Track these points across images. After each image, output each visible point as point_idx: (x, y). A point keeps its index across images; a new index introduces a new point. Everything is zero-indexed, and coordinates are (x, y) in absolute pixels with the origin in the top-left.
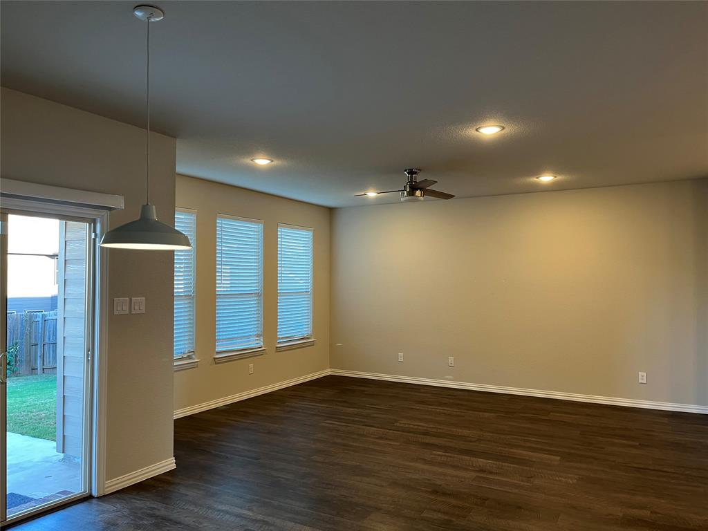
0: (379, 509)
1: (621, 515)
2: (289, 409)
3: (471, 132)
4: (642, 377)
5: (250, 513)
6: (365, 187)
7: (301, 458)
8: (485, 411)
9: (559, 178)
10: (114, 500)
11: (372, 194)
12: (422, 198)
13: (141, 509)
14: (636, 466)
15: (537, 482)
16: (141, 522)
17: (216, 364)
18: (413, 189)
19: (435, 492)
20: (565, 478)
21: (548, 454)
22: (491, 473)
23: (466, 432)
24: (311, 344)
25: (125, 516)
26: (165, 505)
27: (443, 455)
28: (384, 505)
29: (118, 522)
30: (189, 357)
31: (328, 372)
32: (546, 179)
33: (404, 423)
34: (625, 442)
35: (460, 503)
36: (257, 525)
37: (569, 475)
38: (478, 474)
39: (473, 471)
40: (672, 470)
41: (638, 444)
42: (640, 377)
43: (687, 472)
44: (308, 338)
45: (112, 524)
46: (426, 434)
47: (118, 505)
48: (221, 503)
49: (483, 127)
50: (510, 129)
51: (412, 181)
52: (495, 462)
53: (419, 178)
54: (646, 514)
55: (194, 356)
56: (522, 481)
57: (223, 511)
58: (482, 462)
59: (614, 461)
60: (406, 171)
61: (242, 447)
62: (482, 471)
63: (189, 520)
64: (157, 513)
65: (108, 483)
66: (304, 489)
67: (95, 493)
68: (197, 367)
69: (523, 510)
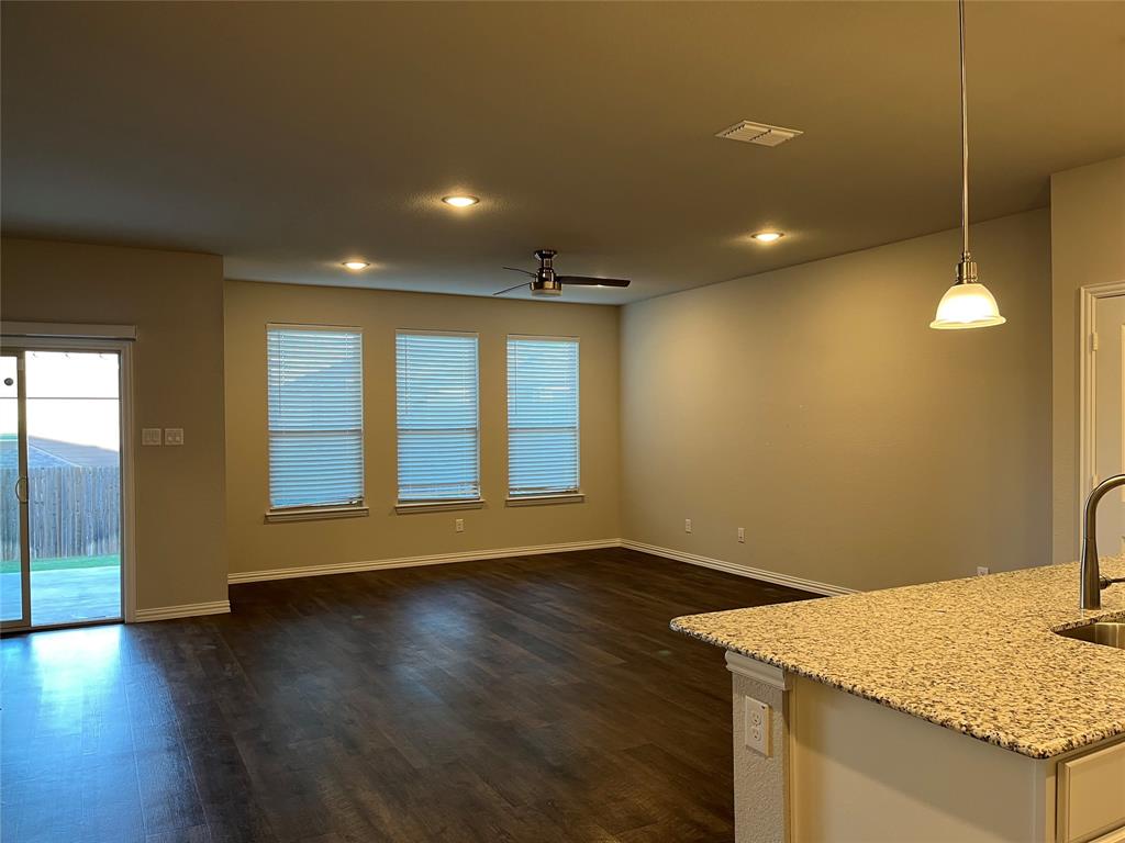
3: (436, 202)
17: (397, 514)
24: (581, 500)
31: (617, 542)
32: (767, 237)
44: (574, 492)
49: (453, 197)
55: (364, 503)
65: (139, 612)
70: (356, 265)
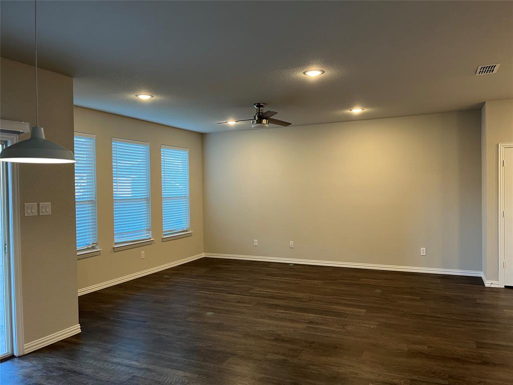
0: (233, 355)
1: (406, 349)
2: (172, 284)
3: (300, 75)
4: (423, 251)
5: (137, 364)
6: (225, 117)
7: (179, 320)
8: (315, 279)
9: (366, 110)
10: (31, 358)
11: (232, 123)
12: (267, 125)
13: (52, 364)
14: (417, 313)
15: (349, 328)
16: (51, 374)
17: (115, 252)
18: (261, 118)
19: (276, 340)
20: (369, 324)
21: (357, 308)
22: (317, 324)
23: (301, 295)
24: (190, 235)
25: (39, 370)
26: (70, 361)
27: (283, 313)
28: (239, 352)
29: (33, 375)
30: (93, 248)
31: (203, 255)
32: (357, 111)
33: (256, 290)
34: (410, 297)
35: (294, 347)
36: (142, 372)
37: (372, 322)
38: (308, 325)
39: (305, 323)
40: (443, 316)
41: (419, 298)
42: (422, 251)
43: (453, 318)
44: (187, 231)
45: (28, 376)
46: (272, 297)
47: (34, 362)
48: (115, 357)
49: (311, 70)
50: (328, 73)
51: (259, 112)
52: (320, 316)
53: (264, 110)
54: (424, 348)
55: (96, 247)
56: (339, 328)
57: (115, 363)
58: (311, 316)
59: (403, 311)
60: (255, 104)
61: (134, 314)
62: (311, 322)
63: (89, 371)
64: (64, 366)
65: (26, 346)
66: (180, 343)
67: (16, 354)
68: (100, 255)
69: (338, 349)
70: (144, 97)
